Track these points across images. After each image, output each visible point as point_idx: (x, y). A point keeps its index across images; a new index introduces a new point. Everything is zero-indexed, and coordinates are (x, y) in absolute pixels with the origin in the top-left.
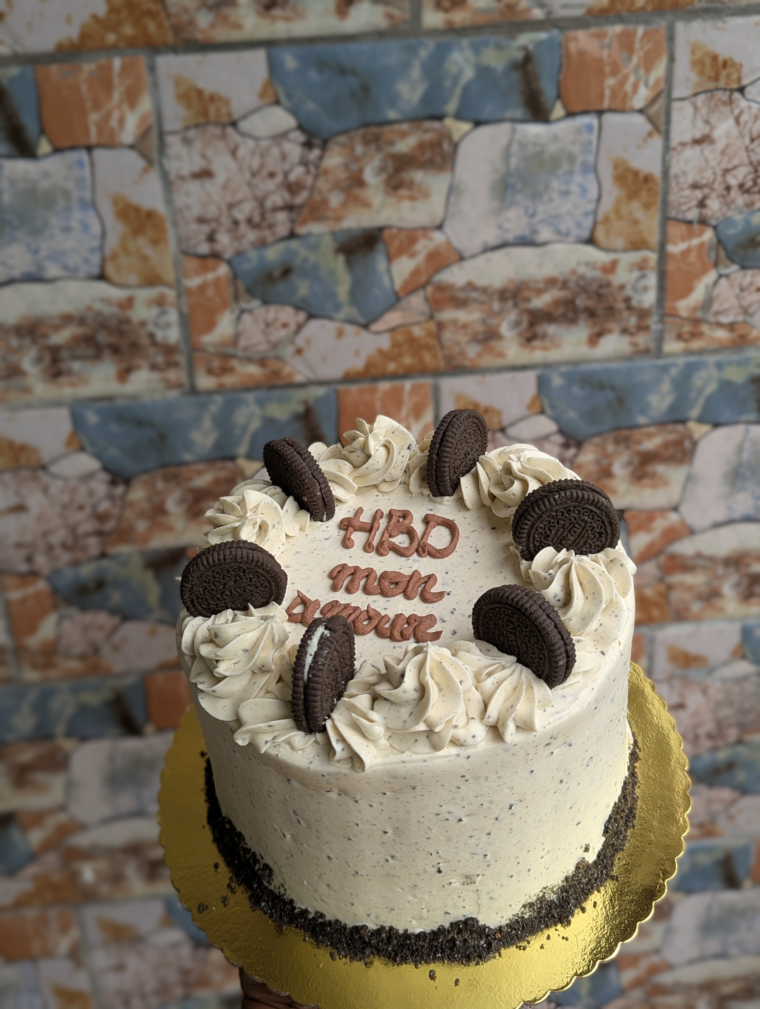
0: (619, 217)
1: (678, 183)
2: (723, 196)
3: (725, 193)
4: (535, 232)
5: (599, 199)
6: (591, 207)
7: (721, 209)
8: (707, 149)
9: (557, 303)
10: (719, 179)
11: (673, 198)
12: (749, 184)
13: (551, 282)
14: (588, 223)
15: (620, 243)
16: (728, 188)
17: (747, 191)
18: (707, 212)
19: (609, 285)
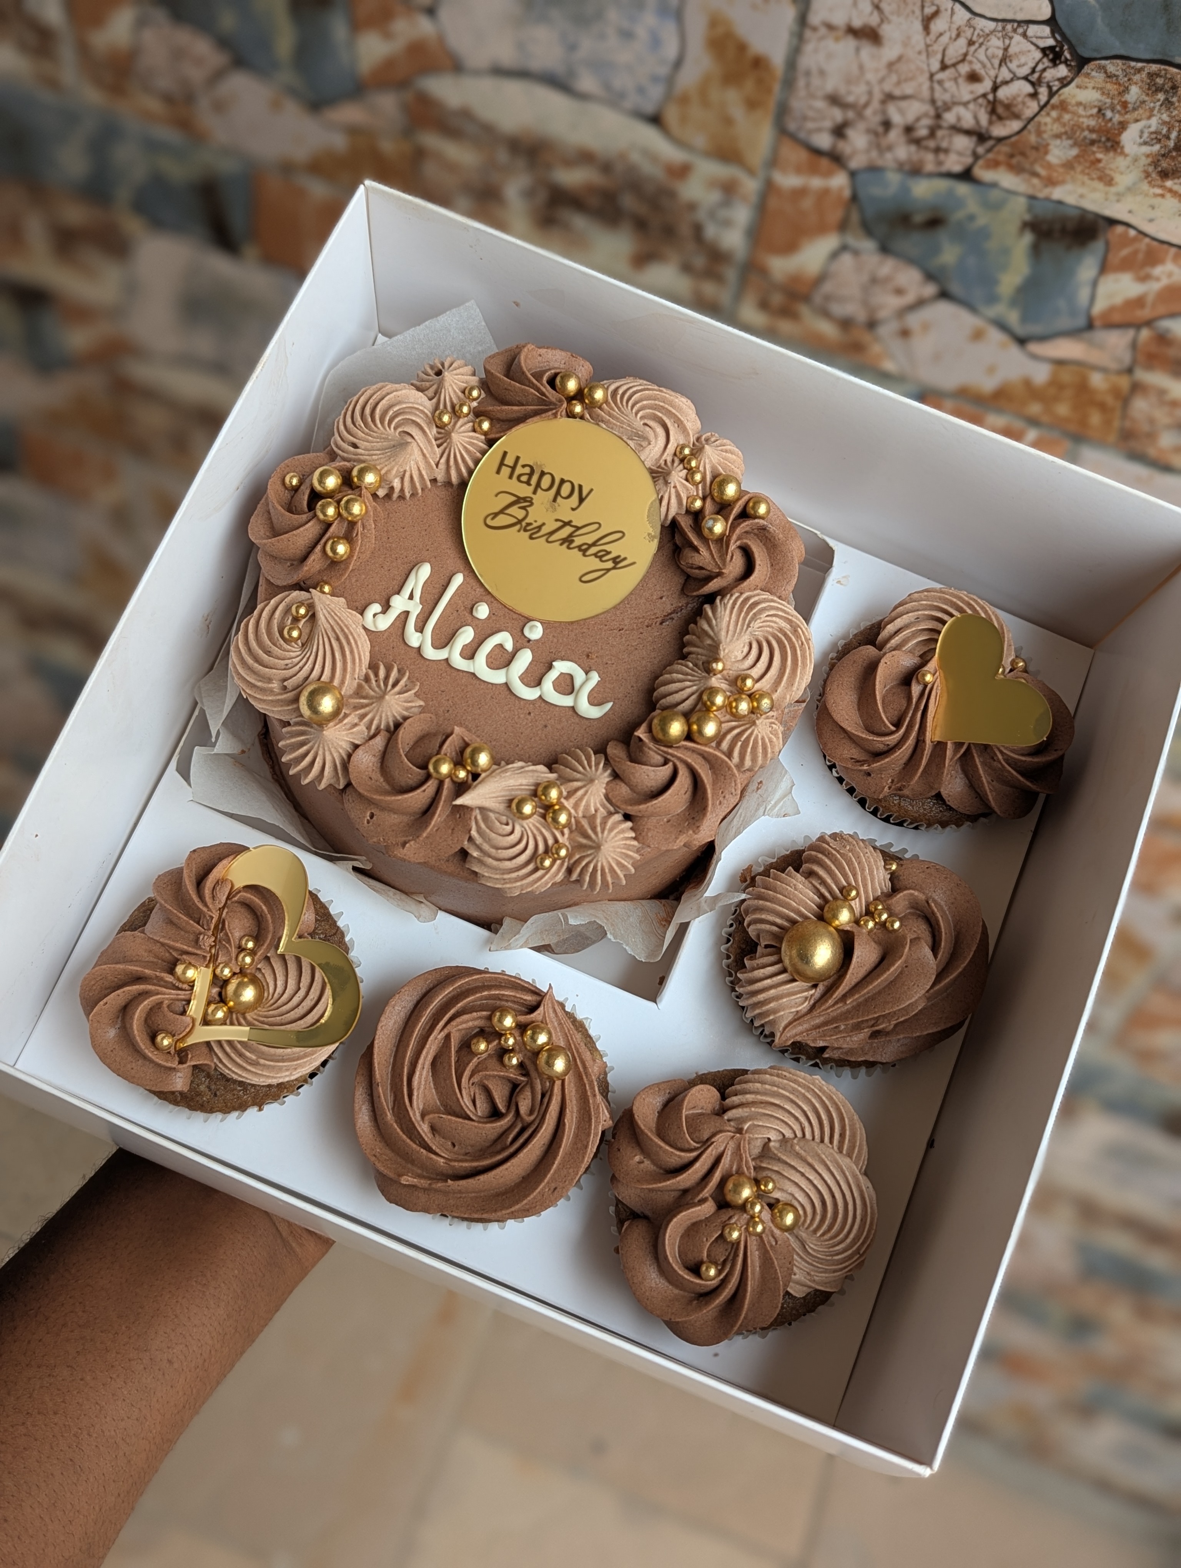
0: (705, 102)
1: (808, 85)
2: (876, 134)
3: (880, 129)
4: (571, 73)
5: (678, 63)
6: (663, 71)
7: (868, 151)
8: (867, 50)
9: (591, 189)
10: (875, 104)
11: (797, 104)
12: (923, 132)
13: (586, 157)
14: (656, 93)
15: (700, 141)
16: (887, 125)
17: (917, 142)
18: (844, 147)
19: (671, 194)
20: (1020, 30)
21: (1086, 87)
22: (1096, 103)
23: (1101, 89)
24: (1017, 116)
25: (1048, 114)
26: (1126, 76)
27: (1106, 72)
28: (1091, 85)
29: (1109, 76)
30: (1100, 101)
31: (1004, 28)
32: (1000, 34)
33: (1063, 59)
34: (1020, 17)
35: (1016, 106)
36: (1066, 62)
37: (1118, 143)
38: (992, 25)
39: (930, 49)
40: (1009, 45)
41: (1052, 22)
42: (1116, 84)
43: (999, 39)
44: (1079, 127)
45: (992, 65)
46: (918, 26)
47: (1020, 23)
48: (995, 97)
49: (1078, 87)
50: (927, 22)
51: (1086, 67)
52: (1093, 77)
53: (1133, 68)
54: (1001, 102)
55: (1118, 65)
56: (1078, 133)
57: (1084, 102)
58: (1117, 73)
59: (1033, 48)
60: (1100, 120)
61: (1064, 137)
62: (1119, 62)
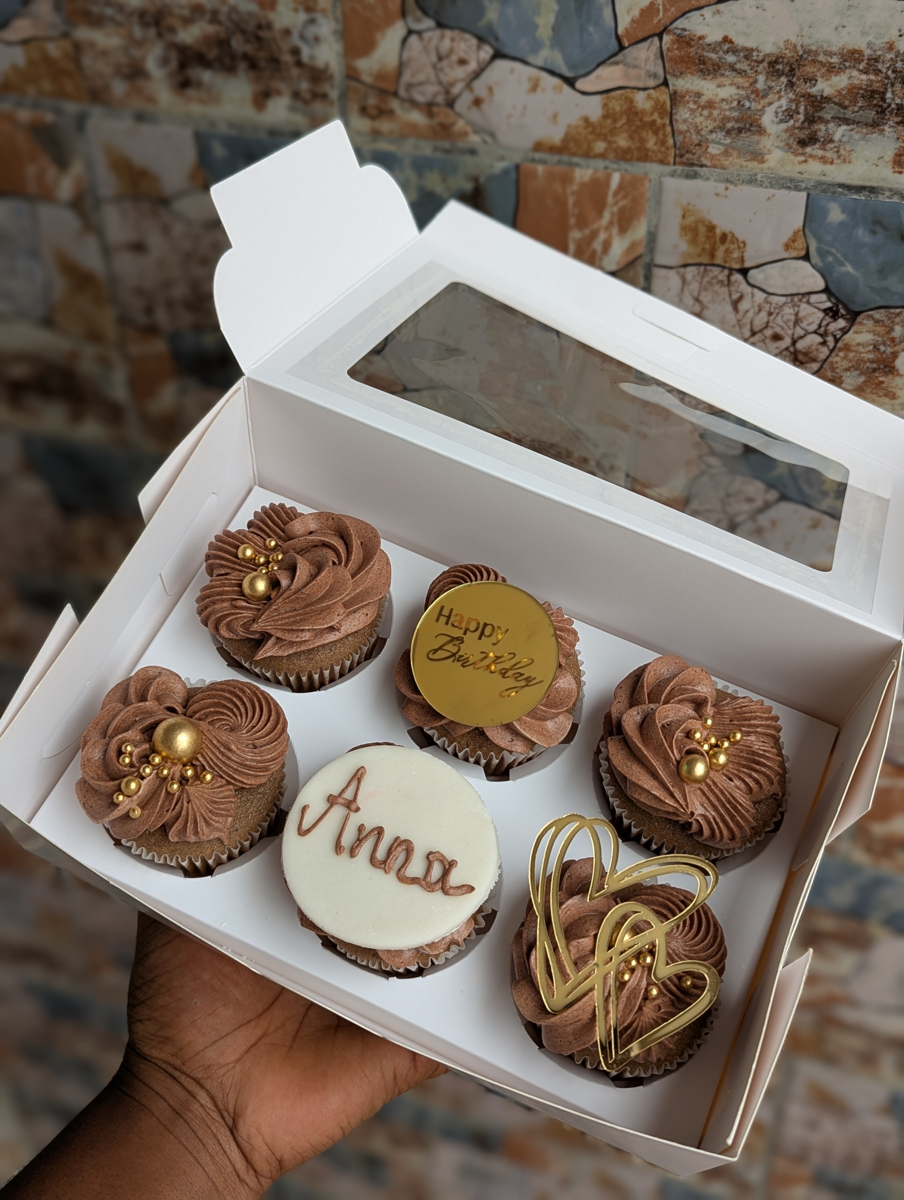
20: (805, 300)
21: (861, 332)
22: (871, 342)
23: (873, 331)
24: (814, 360)
25: (837, 355)
26: (889, 320)
27: (873, 319)
28: (865, 329)
29: (877, 322)
30: (874, 340)
31: (792, 300)
32: (790, 305)
33: (840, 314)
34: (803, 290)
35: (811, 353)
36: (843, 316)
37: (894, 368)
38: (783, 300)
39: (741, 322)
40: (798, 312)
41: (827, 290)
42: (882, 326)
43: (790, 308)
44: (862, 360)
45: (788, 327)
46: (729, 308)
47: (804, 295)
48: (795, 348)
49: (856, 332)
50: (735, 304)
51: (858, 318)
52: (865, 324)
53: (893, 313)
54: (800, 352)
55: (881, 313)
56: (862, 365)
57: (861, 342)
58: (882, 319)
59: (816, 310)
60: (876, 354)
61: (852, 369)
62: (882, 311)
